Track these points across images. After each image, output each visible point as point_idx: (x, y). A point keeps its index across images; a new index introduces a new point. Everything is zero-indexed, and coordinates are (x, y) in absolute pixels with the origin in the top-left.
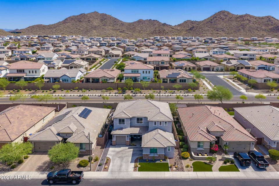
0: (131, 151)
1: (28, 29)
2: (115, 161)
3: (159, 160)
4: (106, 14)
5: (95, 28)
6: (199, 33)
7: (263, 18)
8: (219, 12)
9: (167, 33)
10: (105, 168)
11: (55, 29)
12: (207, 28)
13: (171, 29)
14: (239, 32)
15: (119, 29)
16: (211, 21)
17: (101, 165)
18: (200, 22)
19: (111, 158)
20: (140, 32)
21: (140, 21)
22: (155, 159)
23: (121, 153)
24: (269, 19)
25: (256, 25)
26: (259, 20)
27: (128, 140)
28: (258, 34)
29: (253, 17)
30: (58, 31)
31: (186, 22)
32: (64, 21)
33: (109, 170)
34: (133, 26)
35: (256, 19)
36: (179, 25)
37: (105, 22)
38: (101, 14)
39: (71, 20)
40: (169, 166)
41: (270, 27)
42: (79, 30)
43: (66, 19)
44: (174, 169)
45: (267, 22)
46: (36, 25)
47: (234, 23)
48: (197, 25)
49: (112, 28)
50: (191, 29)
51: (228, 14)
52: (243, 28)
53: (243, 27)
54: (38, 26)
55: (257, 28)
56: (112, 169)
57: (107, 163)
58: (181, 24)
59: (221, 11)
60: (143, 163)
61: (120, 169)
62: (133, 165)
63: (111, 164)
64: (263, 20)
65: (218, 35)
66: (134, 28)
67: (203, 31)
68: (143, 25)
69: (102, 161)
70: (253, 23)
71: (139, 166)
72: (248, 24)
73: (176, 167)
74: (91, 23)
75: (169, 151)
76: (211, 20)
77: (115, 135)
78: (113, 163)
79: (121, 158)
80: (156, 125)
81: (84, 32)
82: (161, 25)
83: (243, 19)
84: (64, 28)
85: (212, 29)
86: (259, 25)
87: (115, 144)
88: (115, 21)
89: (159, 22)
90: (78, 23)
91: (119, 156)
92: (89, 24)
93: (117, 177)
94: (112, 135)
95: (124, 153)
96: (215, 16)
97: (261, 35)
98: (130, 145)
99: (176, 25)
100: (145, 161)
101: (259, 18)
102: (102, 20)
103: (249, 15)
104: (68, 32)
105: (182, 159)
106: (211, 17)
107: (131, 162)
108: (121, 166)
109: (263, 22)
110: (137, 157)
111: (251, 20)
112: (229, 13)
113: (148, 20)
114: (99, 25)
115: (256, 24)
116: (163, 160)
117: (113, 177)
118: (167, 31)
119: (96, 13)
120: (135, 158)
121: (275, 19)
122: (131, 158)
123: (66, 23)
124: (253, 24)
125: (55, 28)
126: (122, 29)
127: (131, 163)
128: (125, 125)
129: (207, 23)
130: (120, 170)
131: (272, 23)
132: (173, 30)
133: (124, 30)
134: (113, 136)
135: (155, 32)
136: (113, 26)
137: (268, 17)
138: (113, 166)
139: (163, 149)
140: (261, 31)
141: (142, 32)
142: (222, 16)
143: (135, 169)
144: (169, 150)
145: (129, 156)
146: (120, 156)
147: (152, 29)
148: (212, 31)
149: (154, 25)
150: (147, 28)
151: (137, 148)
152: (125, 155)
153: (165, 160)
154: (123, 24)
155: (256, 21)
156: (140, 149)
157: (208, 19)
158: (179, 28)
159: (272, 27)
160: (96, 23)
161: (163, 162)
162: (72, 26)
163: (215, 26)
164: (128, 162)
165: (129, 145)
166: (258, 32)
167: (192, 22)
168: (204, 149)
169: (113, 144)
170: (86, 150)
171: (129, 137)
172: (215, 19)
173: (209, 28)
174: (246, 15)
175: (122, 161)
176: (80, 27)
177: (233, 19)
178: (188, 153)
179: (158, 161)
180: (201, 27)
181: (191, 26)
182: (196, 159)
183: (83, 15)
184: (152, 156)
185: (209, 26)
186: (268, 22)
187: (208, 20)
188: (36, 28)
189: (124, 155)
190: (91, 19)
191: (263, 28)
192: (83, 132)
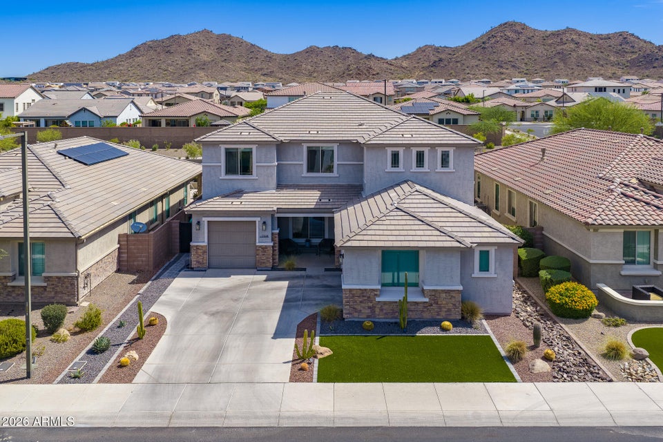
0: (279, 289)
1: (45, 72)
2: (191, 331)
3: (436, 323)
4: (230, 37)
5: (203, 66)
6: (455, 72)
7: (608, 37)
8: (501, 25)
9: (378, 74)
10: (121, 366)
11: (107, 71)
12: (474, 62)
13: (386, 65)
14: (555, 68)
15: (262, 69)
16: (483, 45)
17: (103, 351)
18: (456, 49)
19: (168, 318)
20: (310, 75)
21: (311, 51)
22: (413, 316)
23: (226, 295)
24: (625, 38)
25: (593, 53)
26: (601, 41)
27: (265, 240)
28: (602, 72)
29: (586, 35)
30: (116, 76)
31: (421, 50)
32: (131, 52)
33: (141, 377)
34: (295, 62)
35: (591, 39)
36: (406, 57)
37: (228, 52)
38: (219, 35)
39: (148, 50)
40: (503, 353)
41: (629, 57)
42: (165, 72)
43: (136, 48)
44: (541, 366)
45: (621, 45)
46: (65, 64)
47: (539, 50)
48: (449, 56)
49: (244, 65)
50: (434, 65)
51: (523, 29)
52: (564, 60)
53: (563, 56)
54: (68, 65)
55: (597, 60)
56: (161, 370)
57: (138, 339)
58: (409, 55)
59: (506, 24)
60: (344, 341)
61: (208, 371)
62: (287, 347)
63: (163, 343)
64: (612, 42)
65: (503, 76)
66: (297, 65)
67: (464, 67)
68: (319, 58)
69: (120, 330)
70: (587, 48)
71: (326, 352)
72: (574, 50)
73: (546, 358)
74: (193, 56)
75: (484, 275)
76: (483, 43)
77: (205, 220)
78: (177, 337)
79: (227, 318)
80: (401, 169)
81: (176, 75)
82: (361, 59)
83: (561, 39)
84: (130, 69)
85: (486, 65)
86: (602, 52)
87: (206, 262)
88: (253, 50)
89: (358, 53)
90: (163, 56)
91: (214, 309)
92: (189, 58)
93: (178, 417)
94: (190, 216)
95: (245, 295)
96: (491, 35)
97: (610, 75)
98: (273, 268)
99: (400, 56)
100: (356, 327)
101: (600, 37)
102: (222, 49)
103: (574, 30)
104: (138, 77)
105: (556, 319)
106: (482, 37)
107: (278, 334)
108: (218, 352)
109: (610, 46)
110: (311, 311)
111: (580, 41)
112: (524, 27)
113: (329, 47)
114: (213, 60)
115: (593, 50)
116: (456, 324)
117: (156, 417)
118: (377, 70)
119: (206, 33)
120: (301, 315)
121: (638, 38)
122: (276, 316)
123: (135, 58)
124: (587, 50)
125: (106, 68)
126: (267, 69)
127: (278, 340)
128: (254, 176)
129: (473, 51)
130: (205, 378)
131: (633, 47)
132: (392, 67)
133: (273, 72)
134: (194, 221)
135: (347, 72)
136: (247, 62)
137: (621, 34)
138: (170, 353)
139: (456, 261)
140: (609, 66)
141: (315, 74)
142: (509, 34)
143: (302, 369)
144: (484, 267)
145: (268, 309)
146: (221, 308)
147: (341, 67)
148: (487, 68)
149: (344, 59)
150: (329, 66)
151: (309, 277)
152: (248, 304)
153: (465, 320)
154: (270, 57)
155: (594, 44)
156: (325, 283)
157: (476, 41)
158: (404, 64)
159: (634, 56)
160: (205, 55)
161: (455, 332)
162: (148, 62)
163: (495, 57)
164: (261, 332)
165: (270, 265)
166: (600, 68)
167: (437, 50)
168: (659, 273)
169: (194, 264)
170: (47, 279)
171: (270, 227)
172: (493, 40)
173: (479, 62)
174: (568, 30)
175: (225, 330)
176: (168, 65)
177: (536, 39)
178: (583, 286)
179: (429, 328)
180: (459, 60)
181: (433, 58)
182: (639, 315)
183: (175, 39)
184: (396, 299)
185: (480, 57)
186: (623, 46)
187: (476, 45)
188: (64, 70)
189: (240, 306)
190: (195, 47)
191: (612, 58)
192: (49, 196)
